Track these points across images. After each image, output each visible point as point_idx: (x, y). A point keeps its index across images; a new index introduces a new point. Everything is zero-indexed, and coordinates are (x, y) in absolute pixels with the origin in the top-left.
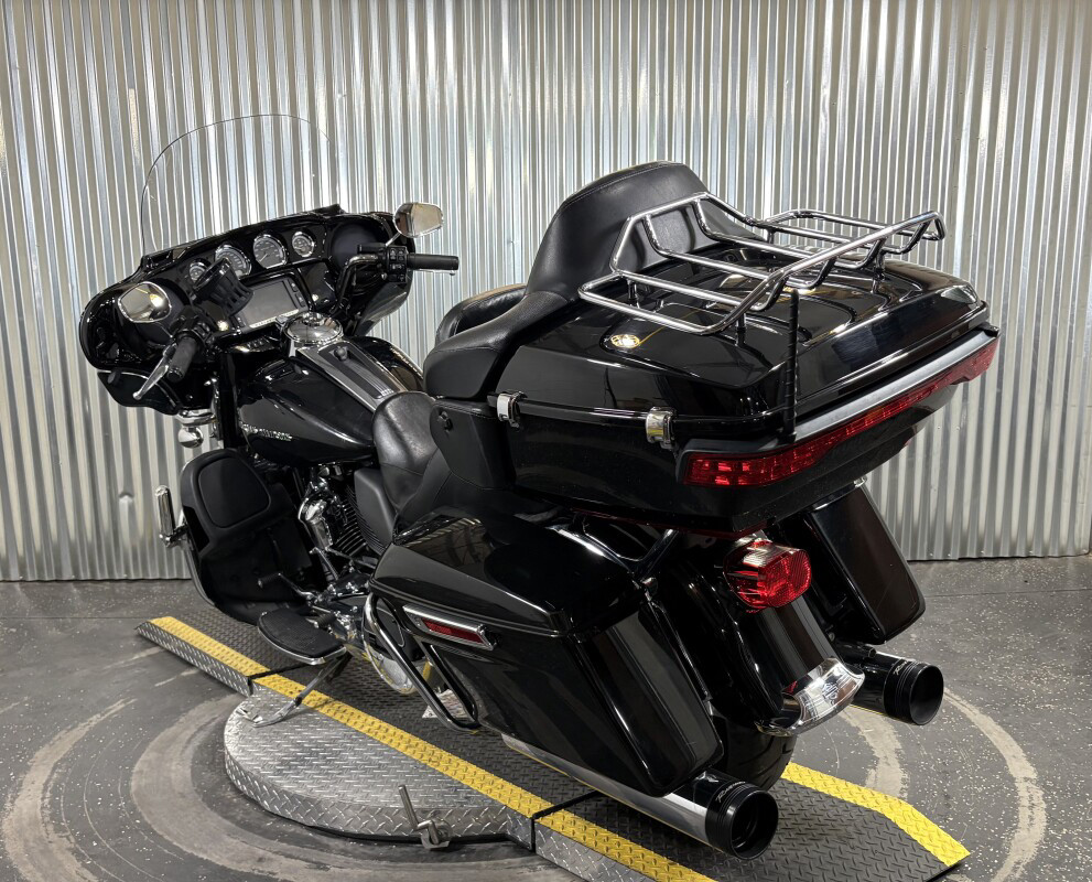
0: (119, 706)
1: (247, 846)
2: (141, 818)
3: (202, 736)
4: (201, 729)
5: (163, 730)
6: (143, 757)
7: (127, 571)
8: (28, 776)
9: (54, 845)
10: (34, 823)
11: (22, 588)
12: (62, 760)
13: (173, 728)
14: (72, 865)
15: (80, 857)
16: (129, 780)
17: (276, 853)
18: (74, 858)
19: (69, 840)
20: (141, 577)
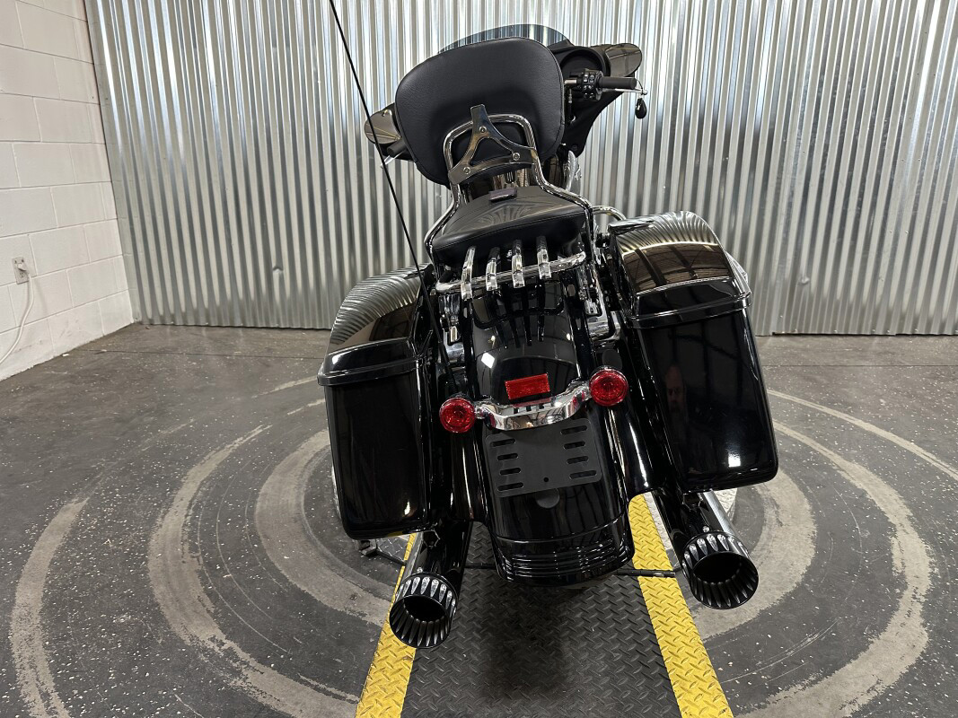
0: (257, 431)
1: (342, 580)
2: (259, 542)
3: (315, 463)
4: (317, 454)
5: (288, 454)
6: (270, 479)
7: (279, 322)
8: (179, 492)
9: (185, 567)
10: (174, 540)
11: (206, 330)
12: (208, 479)
13: (296, 453)
14: (197, 590)
15: (204, 582)
16: (255, 502)
17: (366, 590)
18: (199, 581)
19: (198, 560)
20: (288, 326)
